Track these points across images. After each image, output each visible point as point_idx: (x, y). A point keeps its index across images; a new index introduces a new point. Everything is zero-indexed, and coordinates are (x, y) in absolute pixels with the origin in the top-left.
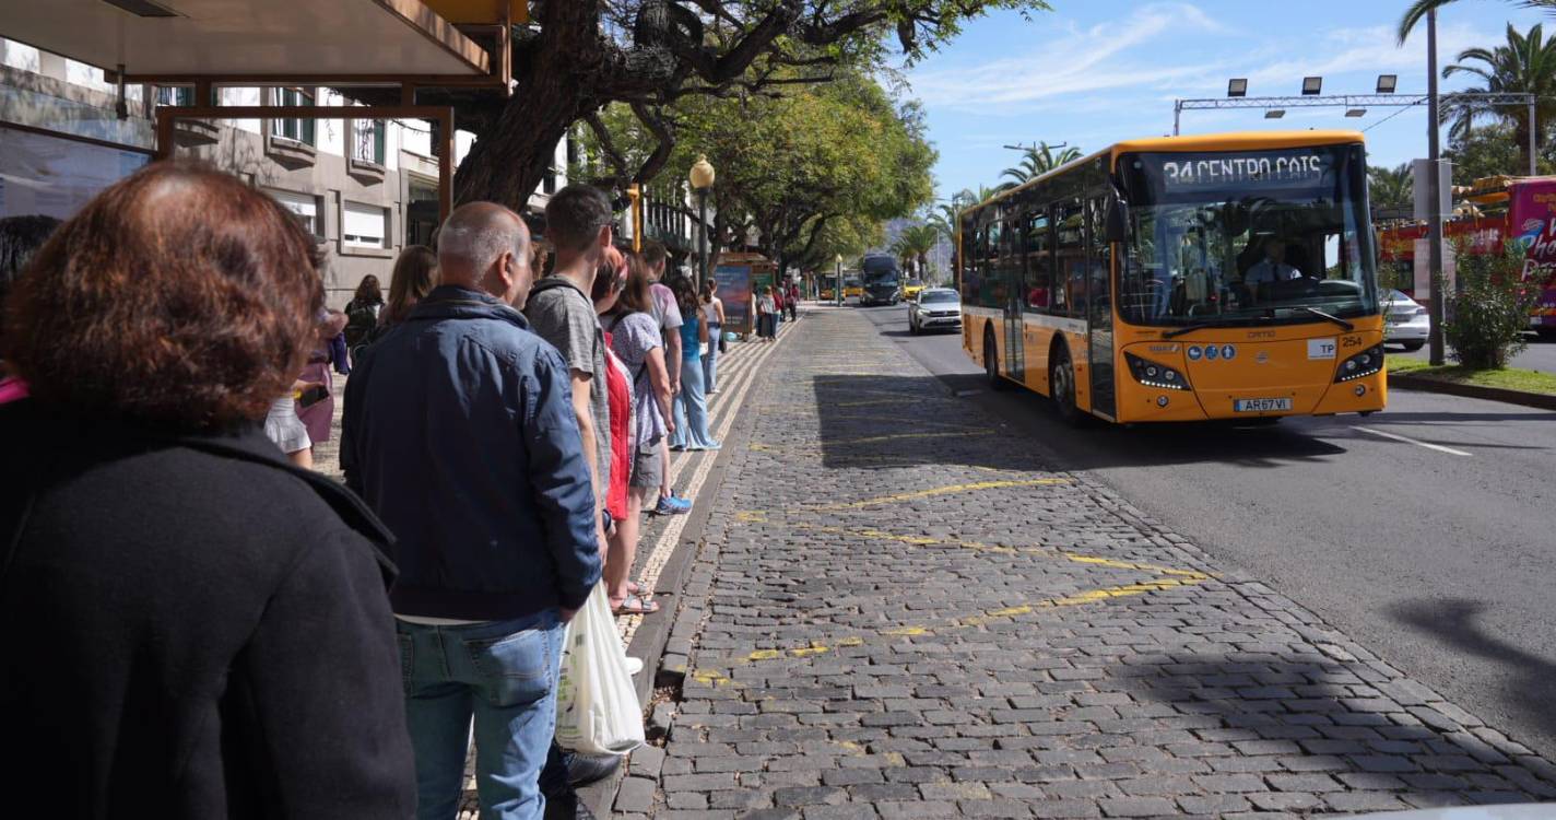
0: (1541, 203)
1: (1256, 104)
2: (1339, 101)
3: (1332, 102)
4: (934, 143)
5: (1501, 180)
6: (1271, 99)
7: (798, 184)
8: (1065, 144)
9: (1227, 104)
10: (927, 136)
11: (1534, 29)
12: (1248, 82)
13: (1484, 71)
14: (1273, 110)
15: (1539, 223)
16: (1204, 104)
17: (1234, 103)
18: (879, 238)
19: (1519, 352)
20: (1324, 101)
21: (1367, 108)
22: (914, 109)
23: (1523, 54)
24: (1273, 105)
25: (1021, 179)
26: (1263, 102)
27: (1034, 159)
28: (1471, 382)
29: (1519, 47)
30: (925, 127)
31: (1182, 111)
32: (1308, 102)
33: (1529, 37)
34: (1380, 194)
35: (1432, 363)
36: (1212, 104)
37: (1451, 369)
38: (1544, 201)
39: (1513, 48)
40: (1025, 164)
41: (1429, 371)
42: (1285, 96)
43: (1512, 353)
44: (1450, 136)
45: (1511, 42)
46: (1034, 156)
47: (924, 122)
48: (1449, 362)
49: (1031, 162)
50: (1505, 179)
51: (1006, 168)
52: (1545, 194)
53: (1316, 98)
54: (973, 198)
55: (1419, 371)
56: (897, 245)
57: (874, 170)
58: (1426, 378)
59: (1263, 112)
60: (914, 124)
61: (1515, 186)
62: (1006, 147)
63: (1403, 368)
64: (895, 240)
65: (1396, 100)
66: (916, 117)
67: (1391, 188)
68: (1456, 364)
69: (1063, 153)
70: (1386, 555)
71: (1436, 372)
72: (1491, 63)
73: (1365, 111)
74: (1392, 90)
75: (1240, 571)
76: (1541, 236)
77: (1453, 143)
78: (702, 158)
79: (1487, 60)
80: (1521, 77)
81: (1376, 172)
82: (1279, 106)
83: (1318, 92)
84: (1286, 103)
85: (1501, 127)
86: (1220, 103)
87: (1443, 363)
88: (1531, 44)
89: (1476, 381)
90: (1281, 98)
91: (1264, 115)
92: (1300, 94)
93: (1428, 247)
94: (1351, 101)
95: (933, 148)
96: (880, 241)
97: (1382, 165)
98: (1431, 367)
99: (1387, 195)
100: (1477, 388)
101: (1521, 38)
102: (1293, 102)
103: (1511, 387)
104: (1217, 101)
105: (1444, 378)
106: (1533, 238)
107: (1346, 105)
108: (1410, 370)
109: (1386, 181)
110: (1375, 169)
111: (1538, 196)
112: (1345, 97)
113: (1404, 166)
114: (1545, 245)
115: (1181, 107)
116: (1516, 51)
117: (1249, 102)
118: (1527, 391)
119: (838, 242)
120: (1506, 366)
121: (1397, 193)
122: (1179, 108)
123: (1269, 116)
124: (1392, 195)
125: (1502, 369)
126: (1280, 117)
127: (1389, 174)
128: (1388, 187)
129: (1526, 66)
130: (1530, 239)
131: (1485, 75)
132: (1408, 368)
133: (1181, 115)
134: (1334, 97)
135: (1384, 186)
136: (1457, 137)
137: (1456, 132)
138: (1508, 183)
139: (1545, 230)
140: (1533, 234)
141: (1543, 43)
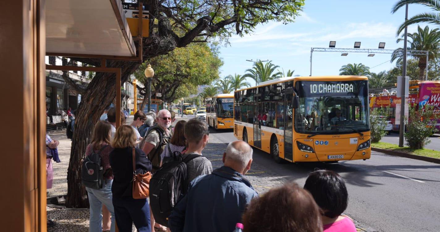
0: (429, 90)
1: (338, 50)
2: (367, 51)
3: (364, 51)
4: (222, 59)
5: (417, 81)
6: (343, 49)
7: (179, 75)
8: (268, 60)
9: (329, 50)
10: (220, 56)
11: (426, 27)
12: (336, 42)
13: (410, 41)
14: (344, 53)
15: (428, 97)
16: (321, 50)
17: (331, 50)
18: (196, 91)
19: (428, 143)
20: (361, 51)
21: (375, 54)
22: (216, 46)
23: (423, 36)
24: (344, 51)
25: (253, 73)
26: (341, 50)
27: (257, 66)
28: (414, 154)
29: (421, 33)
30: (220, 52)
31: (313, 52)
32: (356, 51)
33: (425, 30)
34: (373, 82)
35: (399, 146)
36: (324, 50)
37: (406, 149)
38: (430, 90)
39: (419, 34)
40: (254, 68)
41: (399, 149)
42: (348, 48)
43: (426, 143)
44: (397, 63)
45: (419, 32)
46: (257, 65)
47: (219, 50)
48: (405, 146)
49: (256, 67)
50: (418, 81)
51: (248, 69)
52: (430, 87)
53: (359, 49)
54: (233, 78)
55: (396, 149)
56: (201, 94)
57: (205, 70)
58: (398, 151)
59: (341, 53)
60: (215, 51)
61: (421, 84)
62: (247, 60)
63: (390, 148)
64: (201, 92)
65: (385, 51)
66: (216, 48)
67: (377, 80)
68: (408, 147)
69: (267, 63)
70: (413, 221)
71: (402, 150)
72: (412, 38)
73: (374, 55)
74: (383, 48)
75: (370, 228)
76: (428, 101)
77: (398, 65)
78: (149, 66)
79: (411, 37)
80: (421, 44)
81: (372, 75)
82: (346, 52)
83: (359, 47)
84: (348, 51)
85: (413, 60)
86: (326, 50)
87: (403, 146)
88: (425, 32)
89: (415, 153)
90: (347, 49)
91: (341, 55)
92: (353, 48)
93: (400, 107)
94: (370, 51)
95: (222, 60)
96: (196, 92)
97: (374, 72)
98: (400, 148)
99: (376, 83)
100: (416, 156)
101: (422, 30)
102: (351, 50)
103: (427, 156)
104: (325, 49)
105: (404, 152)
106: (426, 102)
107: (368, 52)
108: (393, 149)
109: (375, 78)
110: (372, 73)
111: (428, 88)
112: (368, 49)
113: (381, 73)
114: (429, 104)
115: (313, 51)
116: (420, 34)
117: (336, 50)
118: (432, 157)
119: (180, 92)
120: (424, 148)
121: (379, 82)
122: (312, 51)
123: (342, 55)
124: (377, 83)
125: (423, 149)
126: (346, 55)
127: (376, 75)
128: (376, 80)
129: (423, 40)
130: (425, 102)
131: (410, 43)
132: (392, 148)
133: (313, 53)
134: (364, 49)
135: (375, 79)
136: (399, 63)
137: (399, 62)
138: (419, 83)
139: (430, 99)
140: (426, 100)
141: (429, 33)
